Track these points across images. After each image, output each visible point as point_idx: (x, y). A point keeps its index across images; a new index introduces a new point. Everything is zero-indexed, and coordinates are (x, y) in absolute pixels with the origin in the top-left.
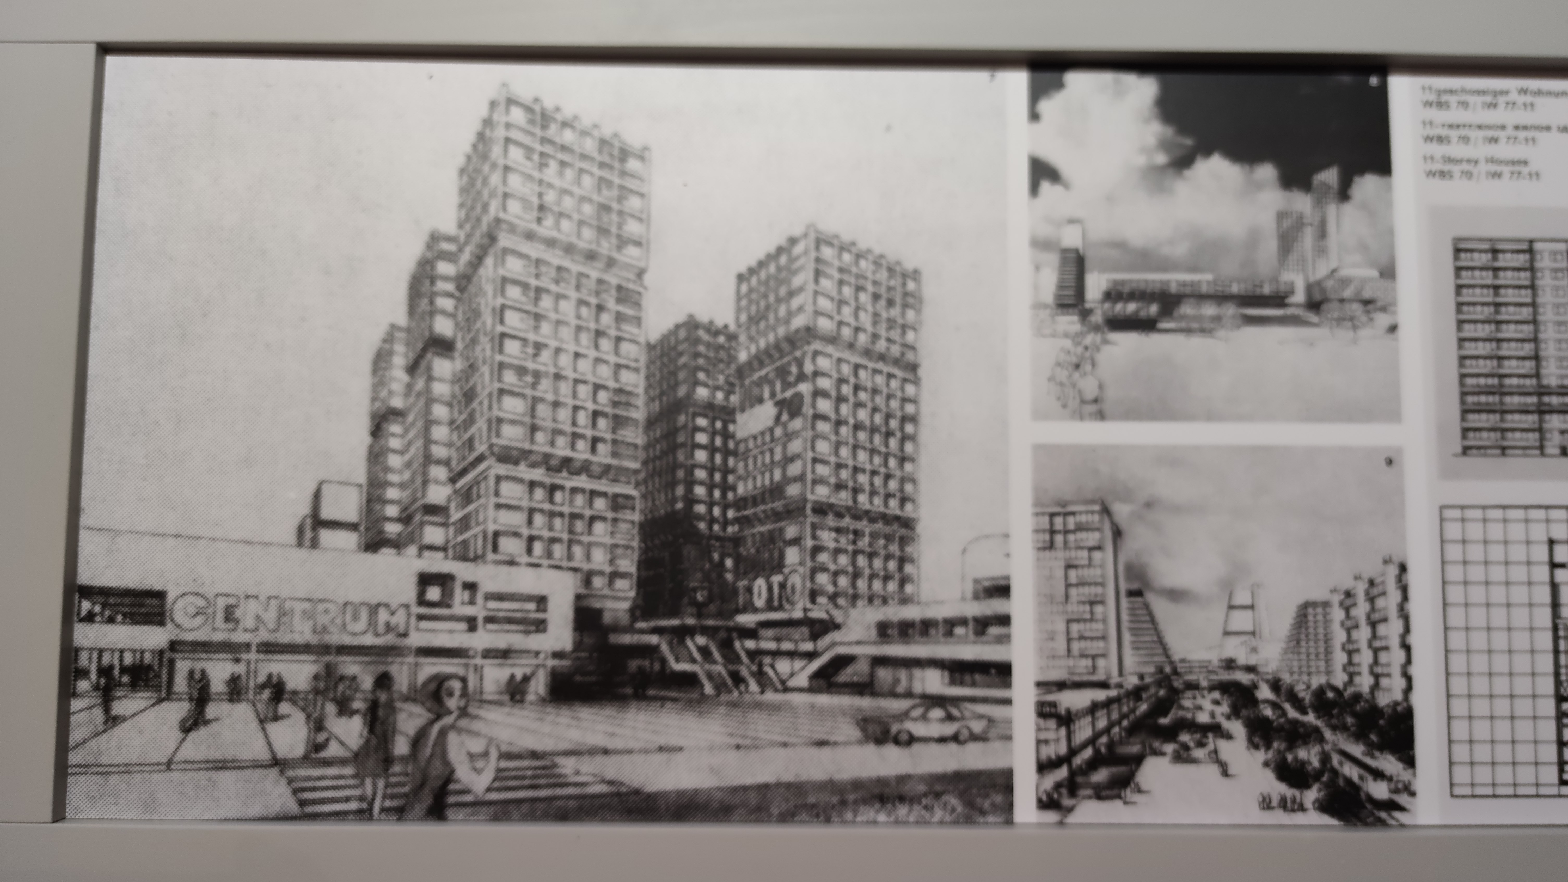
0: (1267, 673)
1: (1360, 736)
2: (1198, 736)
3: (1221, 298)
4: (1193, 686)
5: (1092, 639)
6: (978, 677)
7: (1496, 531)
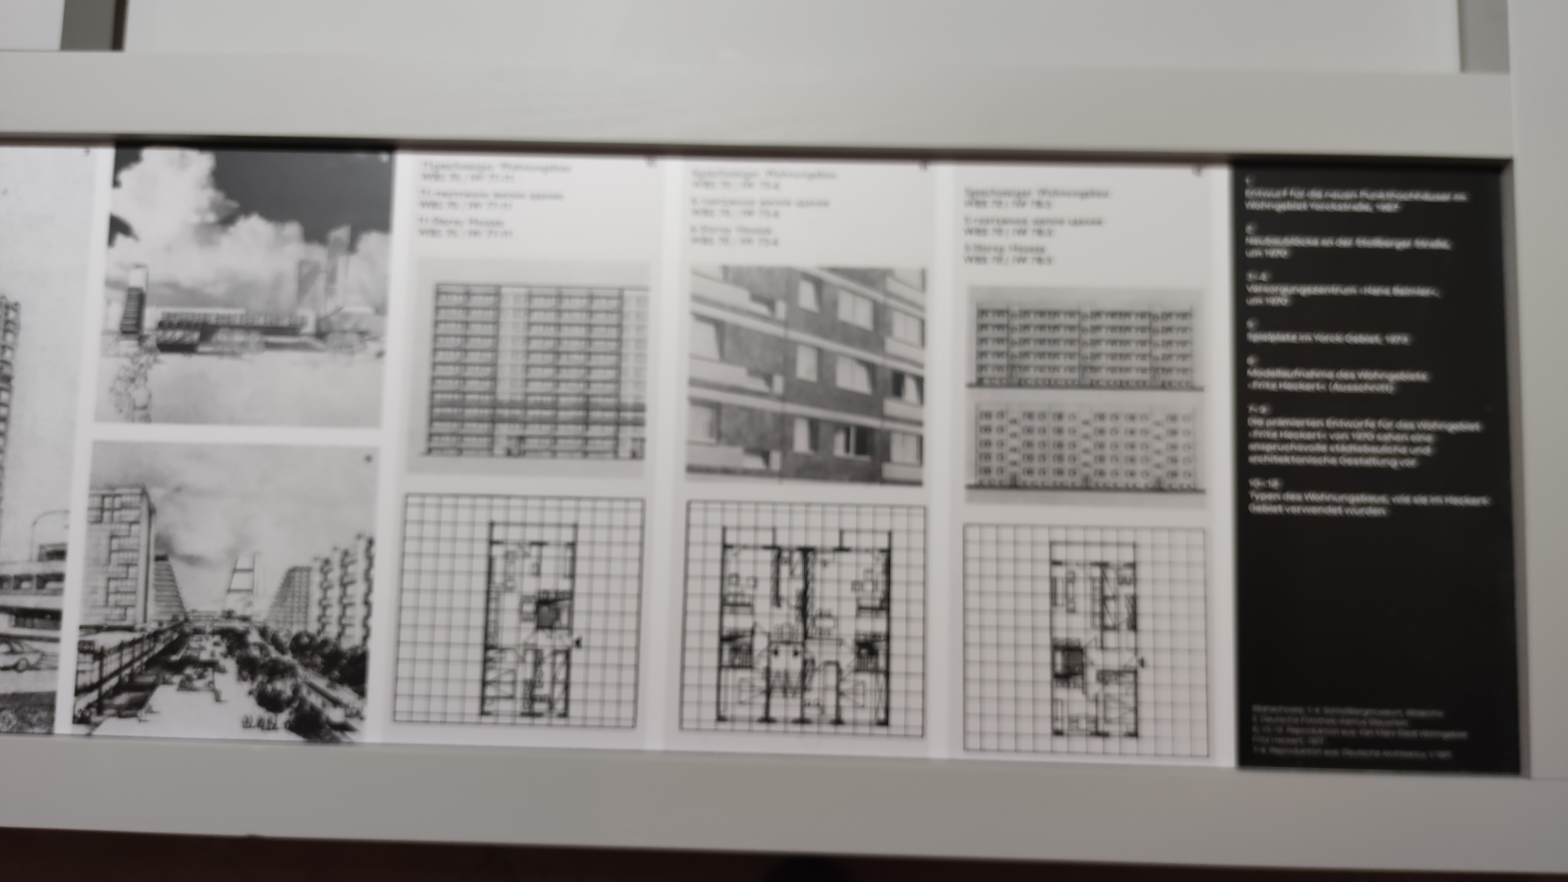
0: (259, 622)
1: (325, 672)
2: (200, 670)
3: (248, 328)
4: (197, 631)
5: (126, 593)
6: (36, 621)
7: (447, 515)
